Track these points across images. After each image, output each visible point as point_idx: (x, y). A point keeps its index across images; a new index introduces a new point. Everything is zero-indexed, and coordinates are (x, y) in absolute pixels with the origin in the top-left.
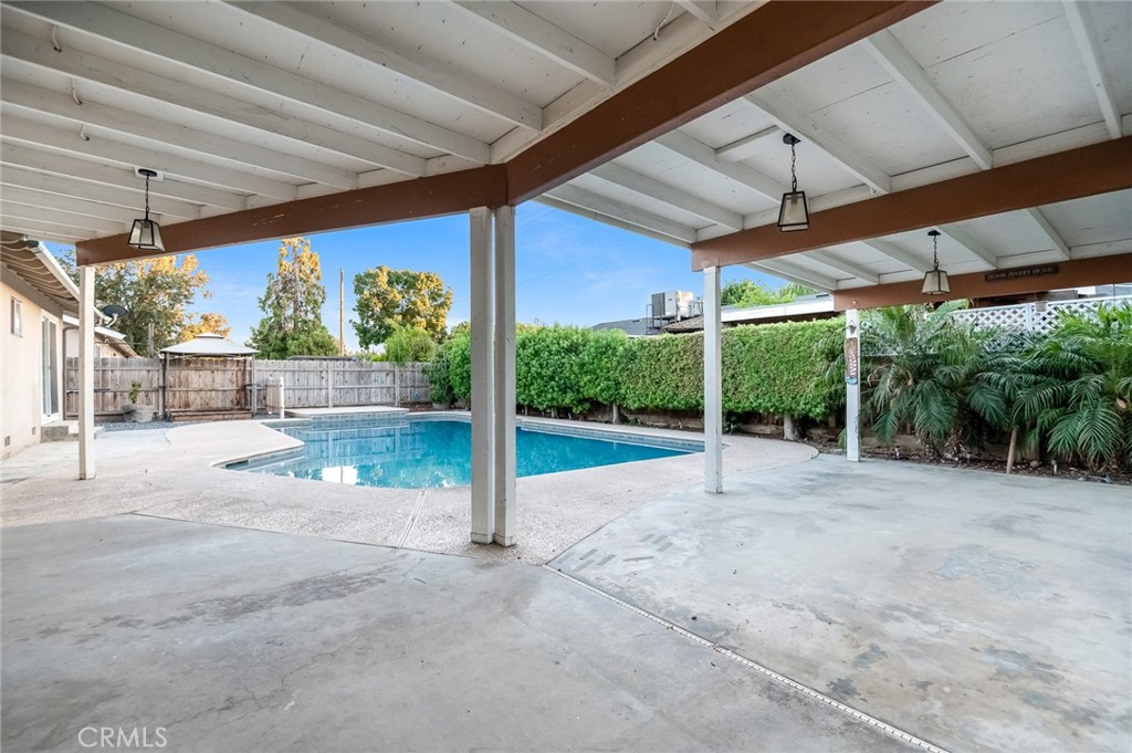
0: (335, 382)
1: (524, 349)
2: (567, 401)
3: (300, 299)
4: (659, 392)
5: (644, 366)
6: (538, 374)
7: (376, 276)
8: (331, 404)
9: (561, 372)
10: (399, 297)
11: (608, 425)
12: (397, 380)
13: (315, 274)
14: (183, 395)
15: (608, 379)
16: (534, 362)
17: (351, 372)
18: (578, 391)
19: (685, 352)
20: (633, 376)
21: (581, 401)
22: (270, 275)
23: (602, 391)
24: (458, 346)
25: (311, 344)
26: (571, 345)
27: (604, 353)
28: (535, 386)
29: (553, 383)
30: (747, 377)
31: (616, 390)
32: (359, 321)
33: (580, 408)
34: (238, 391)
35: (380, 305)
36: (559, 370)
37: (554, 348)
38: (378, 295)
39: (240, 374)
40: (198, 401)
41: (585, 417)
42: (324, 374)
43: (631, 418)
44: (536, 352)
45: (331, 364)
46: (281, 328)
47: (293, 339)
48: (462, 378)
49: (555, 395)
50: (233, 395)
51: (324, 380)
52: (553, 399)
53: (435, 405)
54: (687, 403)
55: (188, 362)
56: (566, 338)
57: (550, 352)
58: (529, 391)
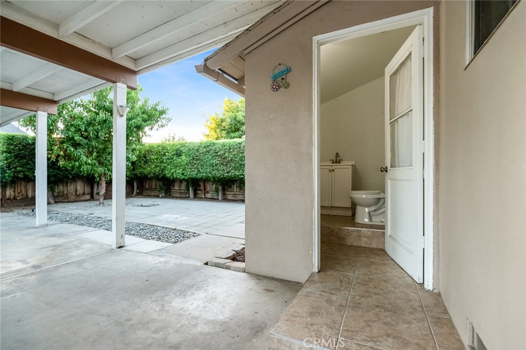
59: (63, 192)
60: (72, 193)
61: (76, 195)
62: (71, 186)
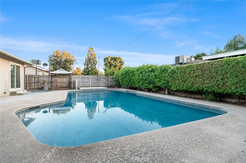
0: (92, 81)
1: (138, 71)
2: (151, 87)
3: (92, 63)
4: (185, 85)
5: (179, 75)
6: (142, 79)
7: (108, 58)
8: (90, 86)
9: (149, 78)
10: (113, 63)
11: (164, 95)
12: (106, 81)
13: (95, 58)
14: (56, 84)
15: (165, 80)
16: (141, 75)
18: (154, 84)
19: (197, 70)
20: (174, 79)
21: (155, 87)
22: (86, 58)
23: (163, 84)
24: (121, 71)
25: (94, 73)
26: (152, 70)
27: (163, 72)
28: (141, 82)
29: (146, 81)
30: (230, 79)
31: (168, 84)
32: (105, 68)
33: (155, 89)
34: (69, 83)
35: (109, 64)
36: (148, 77)
37: (147, 71)
38: (109, 62)
39: (69, 79)
40: (60, 85)
41: (156, 92)
42: (89, 79)
43: (172, 93)
44: (141, 72)
46: (88, 69)
48: (122, 80)
49: (147, 85)
50: (67, 84)
51: (89, 81)
52: (146, 86)
53: (115, 87)
54: (197, 89)
55: (57, 76)
56: (150, 68)
57: (145, 72)
58: (139, 84)
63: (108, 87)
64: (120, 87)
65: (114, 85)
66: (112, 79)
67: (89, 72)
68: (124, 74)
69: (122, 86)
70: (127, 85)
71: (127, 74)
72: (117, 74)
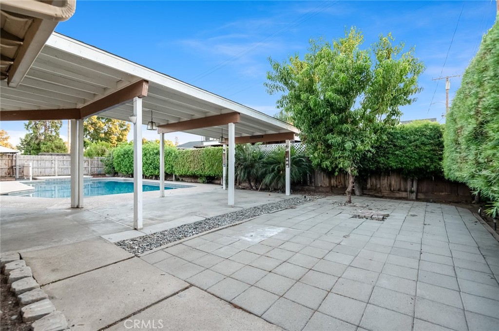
0: (59, 165)
3: (48, 125)
4: (184, 170)
5: (180, 160)
6: (146, 162)
8: (56, 174)
10: (103, 125)
12: (90, 165)
17: (67, 161)
20: (177, 164)
24: (117, 150)
25: (54, 147)
27: (168, 155)
34: (9, 169)
37: (151, 153)
39: (10, 161)
42: (53, 162)
45: (57, 157)
46: (37, 139)
47: (44, 144)
48: (118, 164)
49: (152, 171)
50: (6, 171)
51: (53, 165)
52: (151, 172)
53: (107, 175)
56: (156, 149)
57: (150, 154)
59: (376, 186)
60: (385, 188)
61: (391, 190)
62: (384, 180)
63: (94, 175)
64: (116, 174)
65: (104, 173)
66: (100, 162)
67: (42, 145)
68: (122, 155)
69: (119, 174)
70: (126, 172)
71: (126, 156)
72: (110, 154)
